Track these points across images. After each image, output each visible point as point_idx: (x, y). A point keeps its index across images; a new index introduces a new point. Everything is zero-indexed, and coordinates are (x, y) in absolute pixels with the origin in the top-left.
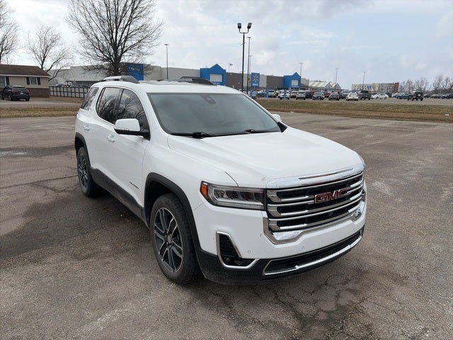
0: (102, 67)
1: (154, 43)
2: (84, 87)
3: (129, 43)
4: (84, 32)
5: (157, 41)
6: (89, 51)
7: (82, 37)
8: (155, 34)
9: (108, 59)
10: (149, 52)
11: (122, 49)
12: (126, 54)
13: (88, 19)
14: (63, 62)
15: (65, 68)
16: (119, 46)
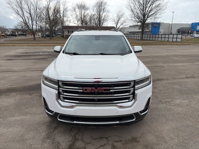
0: (137, 26)
1: (163, 12)
2: (133, 34)
3: (151, 14)
4: (132, 11)
5: (164, 11)
6: (133, 19)
7: (131, 13)
8: (164, 8)
9: (141, 22)
10: (159, 17)
11: (147, 16)
12: (148, 18)
13: (135, 5)
14: (124, 24)
15: (125, 27)
16: (146, 15)
